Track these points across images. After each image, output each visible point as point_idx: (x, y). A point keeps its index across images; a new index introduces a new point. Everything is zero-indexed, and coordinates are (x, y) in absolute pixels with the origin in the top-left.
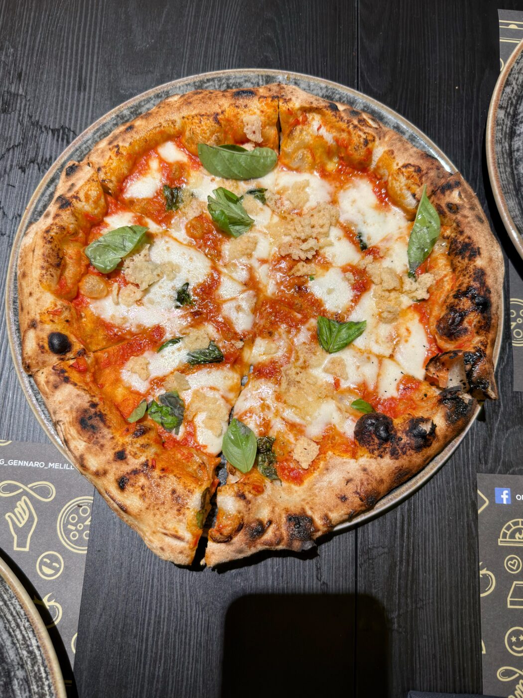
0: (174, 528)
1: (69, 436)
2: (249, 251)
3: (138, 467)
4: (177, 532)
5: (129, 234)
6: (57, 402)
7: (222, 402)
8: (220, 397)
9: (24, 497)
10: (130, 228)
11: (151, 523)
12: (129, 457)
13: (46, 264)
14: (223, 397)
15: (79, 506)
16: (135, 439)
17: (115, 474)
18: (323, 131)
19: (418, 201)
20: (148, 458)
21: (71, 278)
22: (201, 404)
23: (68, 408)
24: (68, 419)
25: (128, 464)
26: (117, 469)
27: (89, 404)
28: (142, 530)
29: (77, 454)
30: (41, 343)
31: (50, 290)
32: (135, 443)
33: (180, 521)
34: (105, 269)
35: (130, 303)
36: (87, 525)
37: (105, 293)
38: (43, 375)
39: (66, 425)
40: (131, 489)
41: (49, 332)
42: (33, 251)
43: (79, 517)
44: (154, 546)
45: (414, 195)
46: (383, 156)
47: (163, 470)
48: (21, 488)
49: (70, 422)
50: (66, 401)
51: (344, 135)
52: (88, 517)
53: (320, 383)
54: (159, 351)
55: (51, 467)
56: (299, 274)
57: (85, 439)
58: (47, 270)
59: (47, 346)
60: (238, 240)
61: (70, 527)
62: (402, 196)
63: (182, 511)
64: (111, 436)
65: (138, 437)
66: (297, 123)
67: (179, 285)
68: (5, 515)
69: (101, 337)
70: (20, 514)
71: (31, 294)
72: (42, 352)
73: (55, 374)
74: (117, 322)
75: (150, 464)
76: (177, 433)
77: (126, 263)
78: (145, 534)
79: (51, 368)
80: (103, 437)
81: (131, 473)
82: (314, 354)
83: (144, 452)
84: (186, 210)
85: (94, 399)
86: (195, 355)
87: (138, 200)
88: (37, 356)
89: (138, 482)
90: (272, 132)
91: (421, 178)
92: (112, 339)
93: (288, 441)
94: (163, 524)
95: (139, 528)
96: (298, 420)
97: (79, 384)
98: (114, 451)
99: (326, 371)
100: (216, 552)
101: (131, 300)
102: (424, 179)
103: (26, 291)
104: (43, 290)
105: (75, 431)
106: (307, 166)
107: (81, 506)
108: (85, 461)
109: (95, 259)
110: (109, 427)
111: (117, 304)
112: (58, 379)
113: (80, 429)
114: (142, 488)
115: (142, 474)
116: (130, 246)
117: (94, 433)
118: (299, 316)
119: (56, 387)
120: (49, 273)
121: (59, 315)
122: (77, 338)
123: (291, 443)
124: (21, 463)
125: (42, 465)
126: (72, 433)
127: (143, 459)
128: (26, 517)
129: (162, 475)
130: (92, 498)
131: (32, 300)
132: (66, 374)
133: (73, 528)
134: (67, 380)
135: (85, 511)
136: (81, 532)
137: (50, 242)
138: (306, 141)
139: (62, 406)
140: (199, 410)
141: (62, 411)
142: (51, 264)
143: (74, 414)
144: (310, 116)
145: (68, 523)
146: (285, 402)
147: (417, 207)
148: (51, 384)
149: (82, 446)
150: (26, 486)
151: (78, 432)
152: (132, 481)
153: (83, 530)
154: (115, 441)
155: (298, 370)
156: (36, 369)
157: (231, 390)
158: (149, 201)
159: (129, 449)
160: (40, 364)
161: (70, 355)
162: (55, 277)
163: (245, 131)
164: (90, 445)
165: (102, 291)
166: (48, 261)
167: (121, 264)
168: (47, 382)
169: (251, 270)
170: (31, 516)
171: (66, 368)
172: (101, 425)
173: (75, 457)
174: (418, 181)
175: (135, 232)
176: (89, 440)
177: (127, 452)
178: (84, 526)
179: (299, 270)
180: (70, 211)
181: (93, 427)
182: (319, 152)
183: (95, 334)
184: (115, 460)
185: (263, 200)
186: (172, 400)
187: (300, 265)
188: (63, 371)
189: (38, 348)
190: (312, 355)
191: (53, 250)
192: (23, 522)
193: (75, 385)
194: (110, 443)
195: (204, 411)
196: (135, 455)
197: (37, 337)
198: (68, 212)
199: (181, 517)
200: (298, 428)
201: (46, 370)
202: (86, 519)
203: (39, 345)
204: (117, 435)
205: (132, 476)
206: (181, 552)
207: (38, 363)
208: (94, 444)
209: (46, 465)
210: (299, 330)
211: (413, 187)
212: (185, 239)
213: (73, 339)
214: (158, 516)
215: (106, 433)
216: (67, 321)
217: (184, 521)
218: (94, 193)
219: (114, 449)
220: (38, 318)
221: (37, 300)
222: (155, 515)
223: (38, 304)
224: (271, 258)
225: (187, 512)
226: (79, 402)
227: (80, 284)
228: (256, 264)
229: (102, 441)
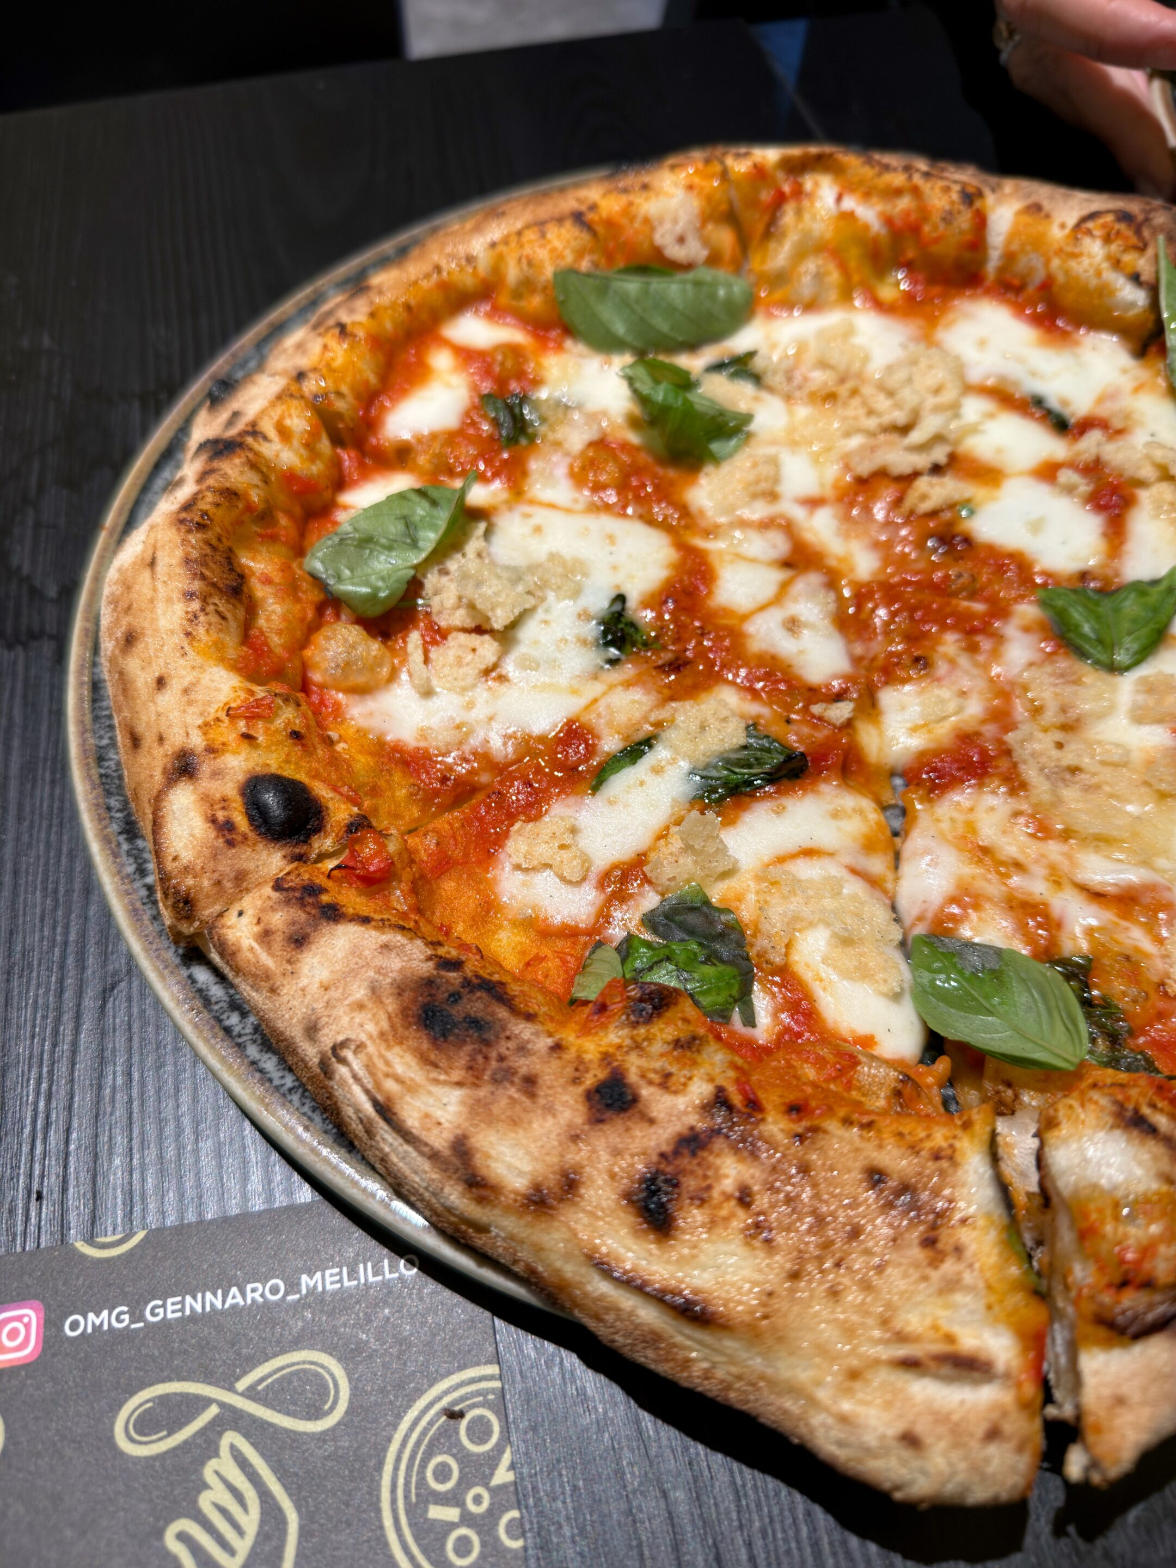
0: (935, 1328)
1: (390, 1086)
2: (764, 486)
3: (693, 1120)
4: (950, 1338)
5: (421, 510)
6: (314, 988)
7: (854, 888)
8: (844, 873)
9: (230, 1438)
10: (421, 493)
11: (827, 1332)
12: (646, 1092)
13: (197, 585)
14: (854, 871)
15: (454, 1415)
16: (642, 1031)
17: (613, 1176)
18: (849, 203)
19: (1154, 290)
20: (720, 1081)
21: (280, 633)
22: (795, 905)
23: (359, 992)
24: (371, 1027)
25: (652, 1121)
26: (617, 1153)
27: (431, 964)
28: (794, 1390)
29: (439, 1140)
30: (221, 815)
31: (222, 660)
32: (648, 1039)
33: (951, 1286)
34: (373, 597)
35: (470, 680)
36: (503, 1487)
37: (385, 671)
38: (245, 920)
39: (371, 1048)
40: (697, 1215)
41: (241, 777)
42: (152, 564)
43: (464, 1458)
44: (871, 1439)
45: (1135, 278)
46: (1016, 224)
47: (796, 1109)
48: (208, 1402)
49: (382, 1034)
50: (352, 973)
51: (905, 203)
52: (499, 1450)
53: (1136, 757)
54: (596, 789)
55: (312, 1291)
56: (926, 506)
57: (457, 1075)
58: (204, 600)
59: (241, 822)
60: (726, 468)
61: (436, 1512)
62: (1105, 291)
63: (946, 1240)
64: (550, 1041)
65: (649, 1020)
66: (780, 199)
67: (600, 603)
68: (159, 1534)
69: (402, 793)
70: (223, 1511)
71: (161, 682)
72: (231, 844)
73: (288, 902)
74: (440, 738)
75: (737, 1099)
76: (750, 1021)
77: (431, 580)
78: (813, 1402)
79: (268, 890)
80: (522, 1049)
81: (677, 1153)
82: (1077, 682)
83: (694, 1063)
84: (559, 434)
85: (441, 951)
86: (714, 773)
87: (419, 439)
88: (214, 856)
89: (718, 1177)
90: (725, 238)
91: (1138, 232)
92: (436, 793)
93: (1138, 950)
94: (885, 1322)
95: (772, 1383)
96: (1132, 876)
97: (377, 917)
98: (580, 1090)
99: (1139, 717)
100: (1131, 1390)
101: (470, 673)
102: (1146, 233)
103: (142, 679)
104: (199, 660)
105: (409, 1058)
106: (833, 295)
107: (461, 1415)
108: (478, 1160)
109: (339, 578)
110: (530, 1017)
111: (427, 693)
112: (302, 916)
113: (425, 1046)
114: (744, 1198)
115: (719, 1144)
116: (429, 538)
117: (488, 1043)
118: (979, 607)
119: (299, 941)
120: (211, 608)
121: (268, 719)
122: (335, 789)
123: (1147, 956)
124: (193, 1304)
125: (274, 1290)
126: (399, 1069)
127: (700, 1090)
128: (251, 1521)
129: (799, 1128)
130: (493, 1369)
131: (168, 700)
132: (325, 898)
133: (451, 1514)
134: (333, 914)
135: (480, 1431)
136: (485, 1525)
137: (201, 527)
138: (816, 234)
139: (334, 994)
140: (796, 923)
141: (340, 1011)
142: (214, 585)
143: (391, 1005)
144: (808, 182)
145: (429, 1497)
146: (1066, 835)
147: (1154, 304)
148: (279, 938)
149: (453, 1108)
150: (231, 1389)
151: (426, 1061)
152: (690, 1184)
153: (493, 1514)
154: (570, 1055)
155: (1058, 736)
156: (217, 908)
157: (869, 846)
158: (452, 438)
159: (634, 1066)
160: (228, 885)
161: (325, 843)
162: (233, 624)
163: (658, 239)
164: (482, 1093)
165: (378, 662)
166: (203, 577)
167: (414, 586)
168: (265, 936)
169: (788, 528)
170: (271, 1512)
171: (321, 880)
172: (502, 1013)
173: (434, 1156)
174: (1134, 240)
175: (434, 503)
176: (474, 1075)
177: (633, 1077)
178: (495, 1492)
179: (924, 497)
180: (243, 460)
181: (476, 1024)
182: (854, 255)
183: (382, 783)
184: (596, 1120)
185: (757, 379)
186: (693, 919)
187: (922, 484)
188: (312, 890)
189: (212, 834)
190: (1075, 688)
191: (214, 548)
192: (243, 1546)
193: (365, 921)
194: (555, 1064)
195: (811, 925)
196: (665, 1082)
197: (206, 798)
198: (237, 461)
199: (949, 1266)
200: (1146, 900)
201: (251, 903)
202: (492, 1460)
203: (213, 821)
204: (570, 1036)
205: (685, 1161)
206: (993, 1434)
207: (218, 883)
208: (495, 1081)
209: (293, 1286)
210: (999, 639)
211: (1128, 258)
212: (576, 501)
213: (321, 791)
214: (853, 1296)
215: (526, 1035)
216: (296, 736)
217: (968, 1278)
218: (299, 422)
219: (576, 1081)
220: (197, 741)
221: (186, 691)
222: (834, 1293)
223: (190, 703)
224: (829, 493)
225: (965, 1236)
226: (395, 964)
227: (308, 653)
228: (798, 513)
229: (523, 1065)
